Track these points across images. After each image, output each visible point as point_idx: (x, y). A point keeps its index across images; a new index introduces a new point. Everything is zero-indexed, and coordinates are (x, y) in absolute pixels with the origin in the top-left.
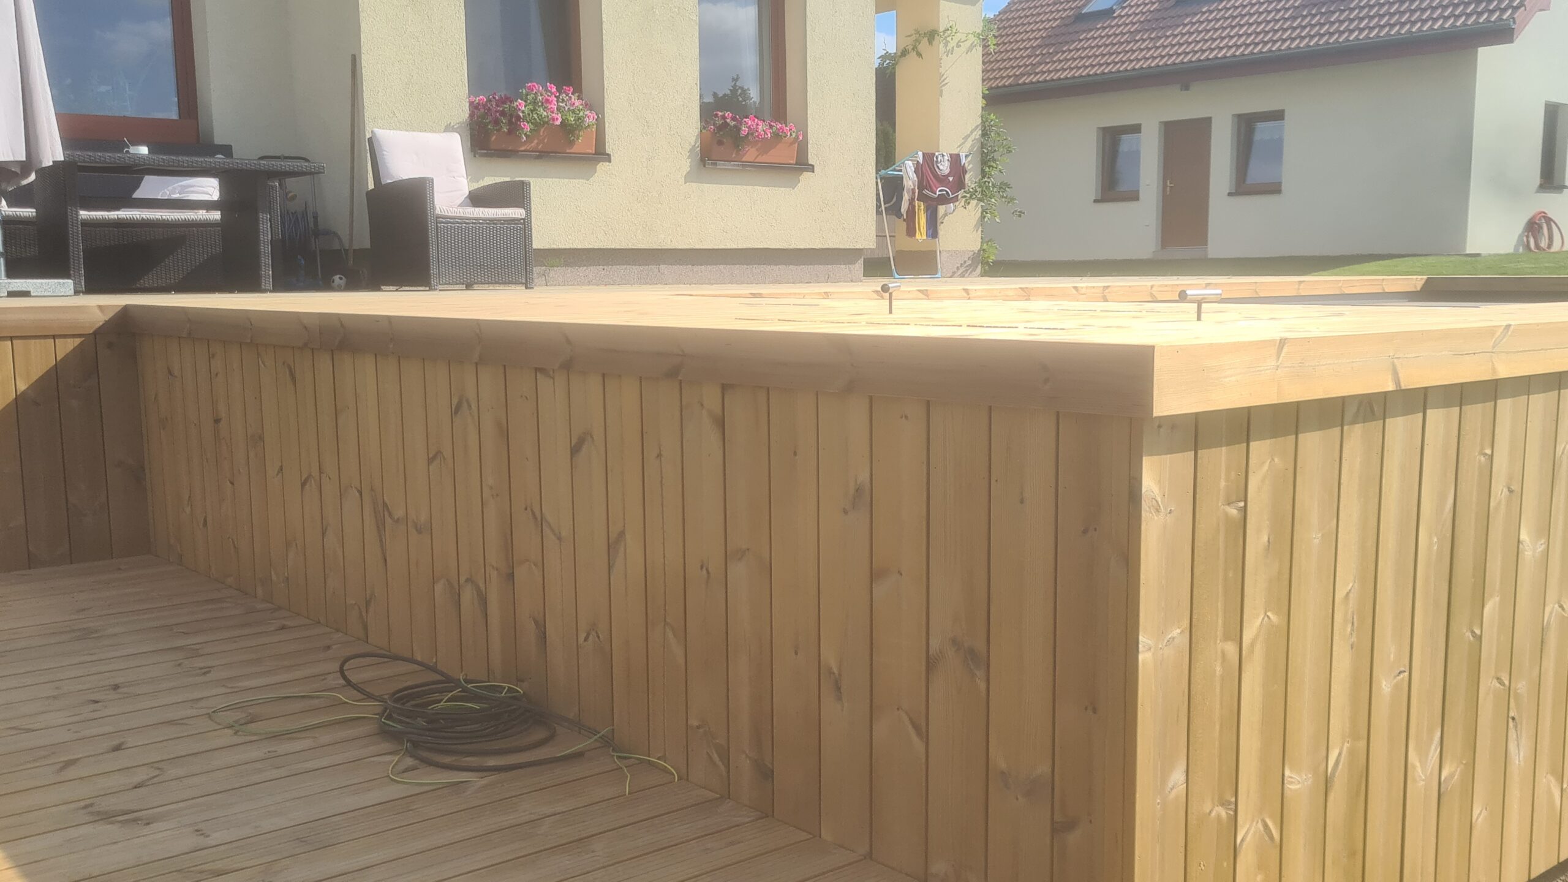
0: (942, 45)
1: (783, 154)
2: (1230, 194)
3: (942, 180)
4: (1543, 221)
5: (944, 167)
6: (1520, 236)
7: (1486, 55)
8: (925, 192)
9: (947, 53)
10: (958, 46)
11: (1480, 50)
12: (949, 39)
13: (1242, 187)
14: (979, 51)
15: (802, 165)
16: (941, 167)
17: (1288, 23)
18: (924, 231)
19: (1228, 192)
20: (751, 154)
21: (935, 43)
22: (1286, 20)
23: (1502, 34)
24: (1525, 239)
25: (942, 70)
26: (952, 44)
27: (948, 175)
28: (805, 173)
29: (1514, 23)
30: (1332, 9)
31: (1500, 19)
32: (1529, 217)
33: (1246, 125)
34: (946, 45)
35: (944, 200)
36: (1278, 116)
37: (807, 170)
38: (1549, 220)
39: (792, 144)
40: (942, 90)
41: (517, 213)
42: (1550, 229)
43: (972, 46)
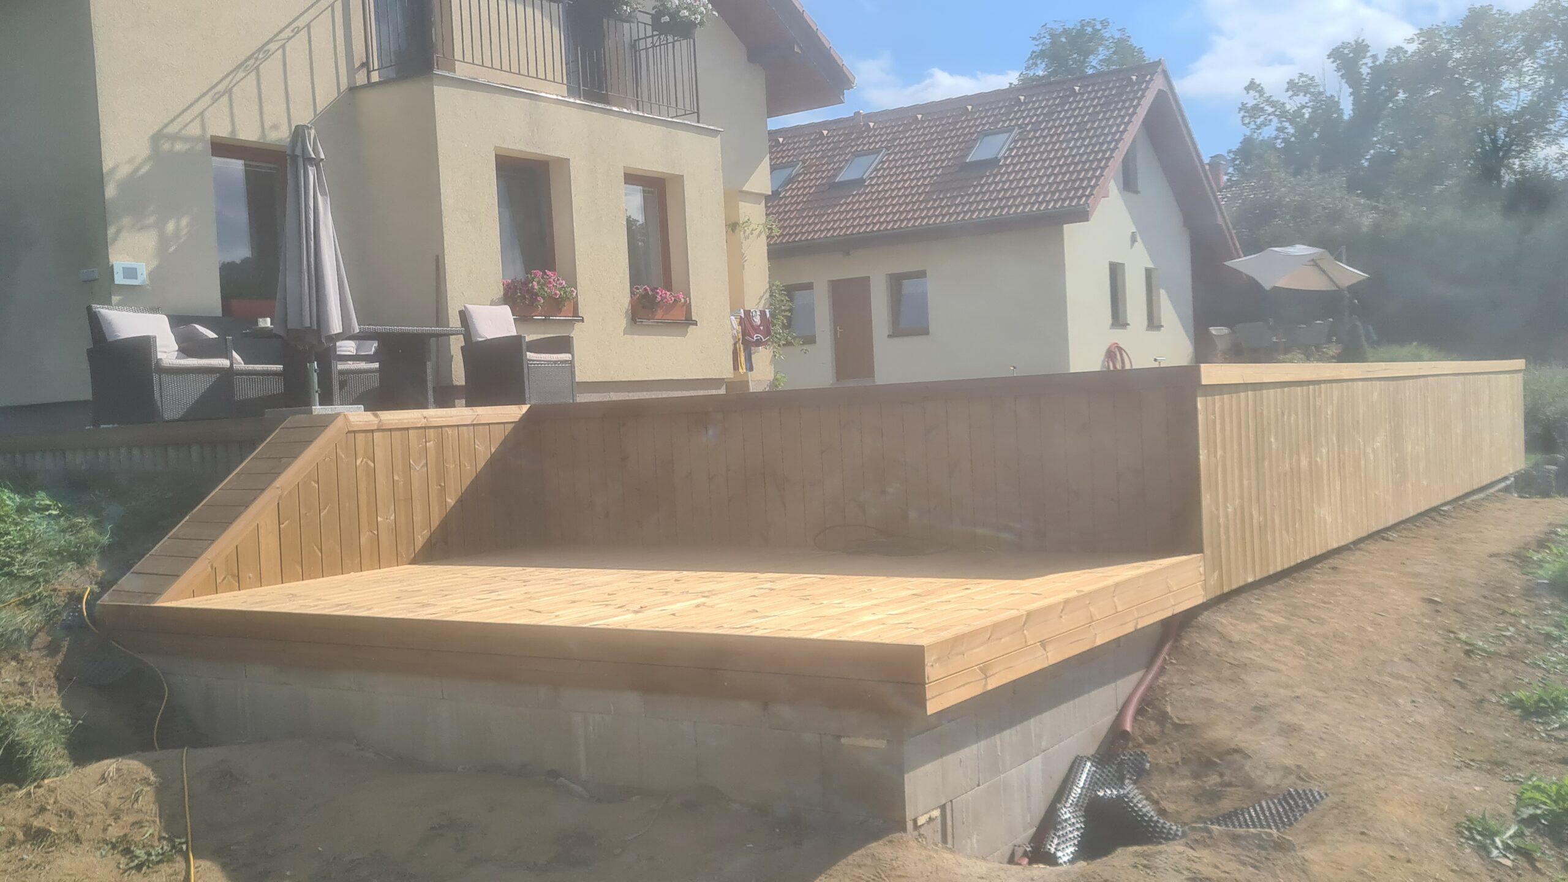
0: (742, 233)
1: (678, 314)
2: (889, 336)
3: (756, 329)
4: (1116, 350)
5: (757, 320)
6: (1103, 361)
7: (1071, 231)
8: (747, 338)
9: (747, 238)
10: (752, 234)
11: (1066, 226)
12: (746, 228)
13: (897, 331)
14: (764, 237)
15: (689, 321)
16: (755, 320)
17: (924, 204)
18: (744, 366)
19: (888, 334)
20: (659, 313)
21: (737, 231)
22: (921, 202)
23: (1082, 215)
24: (1106, 363)
25: (743, 251)
26: (748, 232)
27: (760, 326)
28: (691, 326)
29: (1089, 207)
30: (955, 194)
31: (1078, 204)
32: (1108, 347)
33: (896, 281)
34: (744, 233)
35: (758, 343)
36: (922, 274)
37: (693, 324)
38: (1120, 349)
39: (682, 306)
40: (744, 265)
41: (566, 357)
42: (1121, 355)
43: (760, 233)
